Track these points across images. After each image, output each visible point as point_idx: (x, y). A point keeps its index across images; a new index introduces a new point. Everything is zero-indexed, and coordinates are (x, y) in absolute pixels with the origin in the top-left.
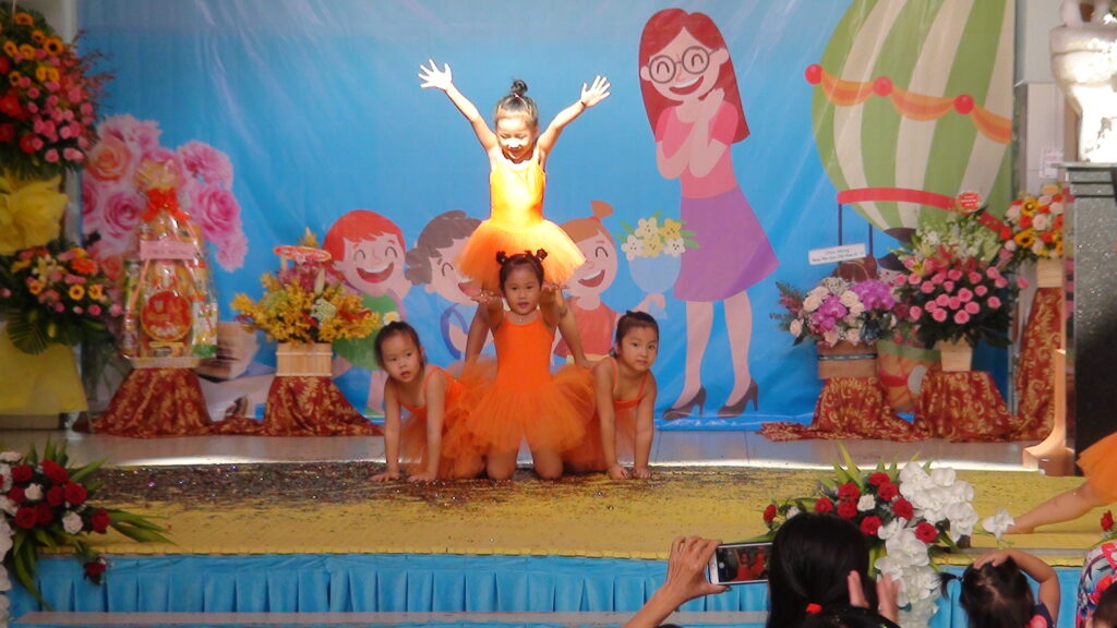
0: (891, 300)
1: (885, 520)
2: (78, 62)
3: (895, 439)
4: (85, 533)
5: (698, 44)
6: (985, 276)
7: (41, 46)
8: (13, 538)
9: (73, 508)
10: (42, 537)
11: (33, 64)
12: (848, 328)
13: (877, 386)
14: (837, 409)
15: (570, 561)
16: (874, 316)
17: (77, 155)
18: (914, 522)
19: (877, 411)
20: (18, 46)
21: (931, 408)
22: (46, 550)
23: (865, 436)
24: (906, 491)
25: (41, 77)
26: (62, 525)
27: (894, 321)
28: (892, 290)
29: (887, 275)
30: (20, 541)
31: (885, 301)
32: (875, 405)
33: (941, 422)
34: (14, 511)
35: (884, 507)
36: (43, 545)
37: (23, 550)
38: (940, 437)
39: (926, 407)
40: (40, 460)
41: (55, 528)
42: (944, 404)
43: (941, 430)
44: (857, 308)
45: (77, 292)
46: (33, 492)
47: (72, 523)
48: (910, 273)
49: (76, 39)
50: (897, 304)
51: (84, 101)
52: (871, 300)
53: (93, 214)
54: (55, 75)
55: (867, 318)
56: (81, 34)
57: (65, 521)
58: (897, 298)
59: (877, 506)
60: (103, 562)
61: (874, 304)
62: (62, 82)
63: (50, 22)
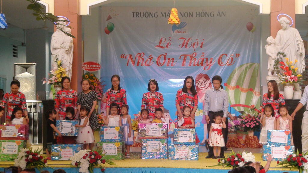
0: (239, 124)
1: (239, 162)
2: (100, 83)
3: (240, 148)
4: (101, 164)
5: (205, 79)
6: (256, 119)
7: (94, 80)
8: (90, 165)
9: (99, 159)
10: (94, 164)
11: (93, 83)
12: (232, 128)
13: (237, 138)
14: (230, 142)
15: (184, 169)
16: (237, 126)
17: (100, 99)
18: (244, 162)
19: (237, 143)
20: (91, 80)
21: (247, 142)
22: (95, 167)
23: (235, 147)
24: (243, 157)
25: (94, 85)
26: (97, 163)
27: (240, 127)
28: (240, 122)
29: (239, 119)
30: (91, 165)
31: (238, 124)
32: (237, 142)
33: (248, 145)
34: (90, 160)
35: (239, 159)
36: (94, 166)
37: (91, 167)
38: (248, 147)
39: (246, 142)
40: (94, 151)
41: (96, 163)
42: (249, 142)
43: (248, 146)
44: (234, 125)
45: (100, 122)
46: (93, 157)
47: (99, 162)
48: (243, 119)
49: (100, 78)
50: (241, 124)
51: (101, 89)
52: (236, 123)
53: (103, 109)
54: (97, 85)
55: (235, 127)
56: (101, 78)
57: (98, 162)
58: (240, 123)
59: (238, 159)
60: (104, 169)
61: (236, 124)
62: (98, 86)
63: (96, 76)
